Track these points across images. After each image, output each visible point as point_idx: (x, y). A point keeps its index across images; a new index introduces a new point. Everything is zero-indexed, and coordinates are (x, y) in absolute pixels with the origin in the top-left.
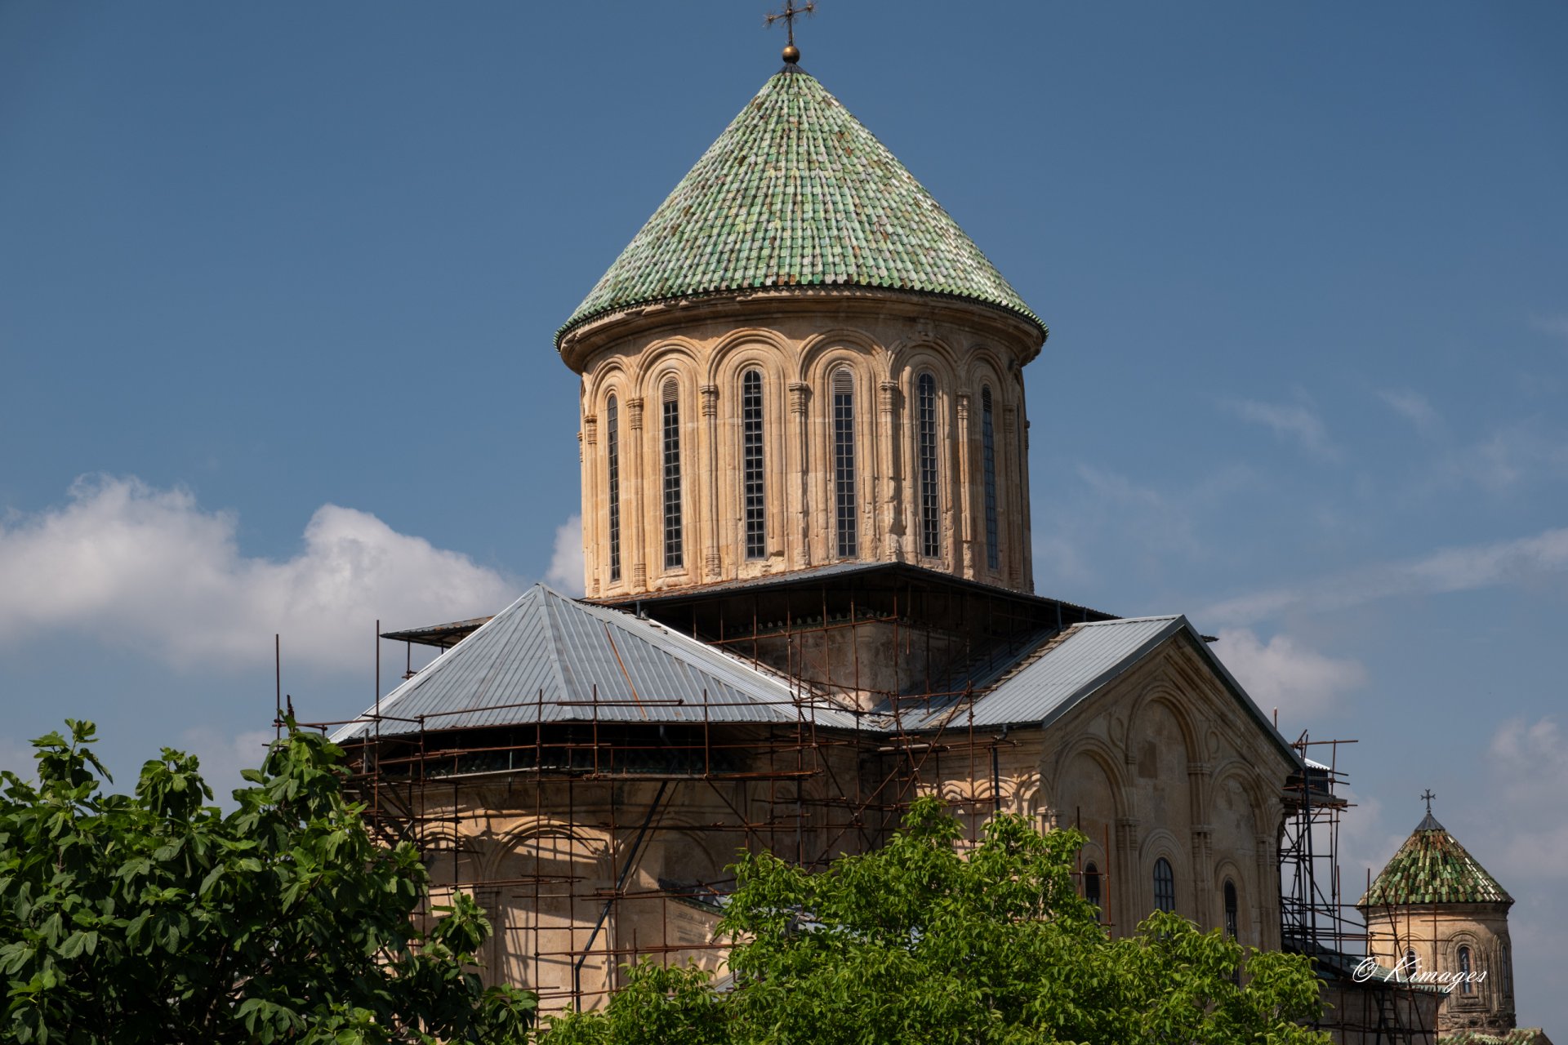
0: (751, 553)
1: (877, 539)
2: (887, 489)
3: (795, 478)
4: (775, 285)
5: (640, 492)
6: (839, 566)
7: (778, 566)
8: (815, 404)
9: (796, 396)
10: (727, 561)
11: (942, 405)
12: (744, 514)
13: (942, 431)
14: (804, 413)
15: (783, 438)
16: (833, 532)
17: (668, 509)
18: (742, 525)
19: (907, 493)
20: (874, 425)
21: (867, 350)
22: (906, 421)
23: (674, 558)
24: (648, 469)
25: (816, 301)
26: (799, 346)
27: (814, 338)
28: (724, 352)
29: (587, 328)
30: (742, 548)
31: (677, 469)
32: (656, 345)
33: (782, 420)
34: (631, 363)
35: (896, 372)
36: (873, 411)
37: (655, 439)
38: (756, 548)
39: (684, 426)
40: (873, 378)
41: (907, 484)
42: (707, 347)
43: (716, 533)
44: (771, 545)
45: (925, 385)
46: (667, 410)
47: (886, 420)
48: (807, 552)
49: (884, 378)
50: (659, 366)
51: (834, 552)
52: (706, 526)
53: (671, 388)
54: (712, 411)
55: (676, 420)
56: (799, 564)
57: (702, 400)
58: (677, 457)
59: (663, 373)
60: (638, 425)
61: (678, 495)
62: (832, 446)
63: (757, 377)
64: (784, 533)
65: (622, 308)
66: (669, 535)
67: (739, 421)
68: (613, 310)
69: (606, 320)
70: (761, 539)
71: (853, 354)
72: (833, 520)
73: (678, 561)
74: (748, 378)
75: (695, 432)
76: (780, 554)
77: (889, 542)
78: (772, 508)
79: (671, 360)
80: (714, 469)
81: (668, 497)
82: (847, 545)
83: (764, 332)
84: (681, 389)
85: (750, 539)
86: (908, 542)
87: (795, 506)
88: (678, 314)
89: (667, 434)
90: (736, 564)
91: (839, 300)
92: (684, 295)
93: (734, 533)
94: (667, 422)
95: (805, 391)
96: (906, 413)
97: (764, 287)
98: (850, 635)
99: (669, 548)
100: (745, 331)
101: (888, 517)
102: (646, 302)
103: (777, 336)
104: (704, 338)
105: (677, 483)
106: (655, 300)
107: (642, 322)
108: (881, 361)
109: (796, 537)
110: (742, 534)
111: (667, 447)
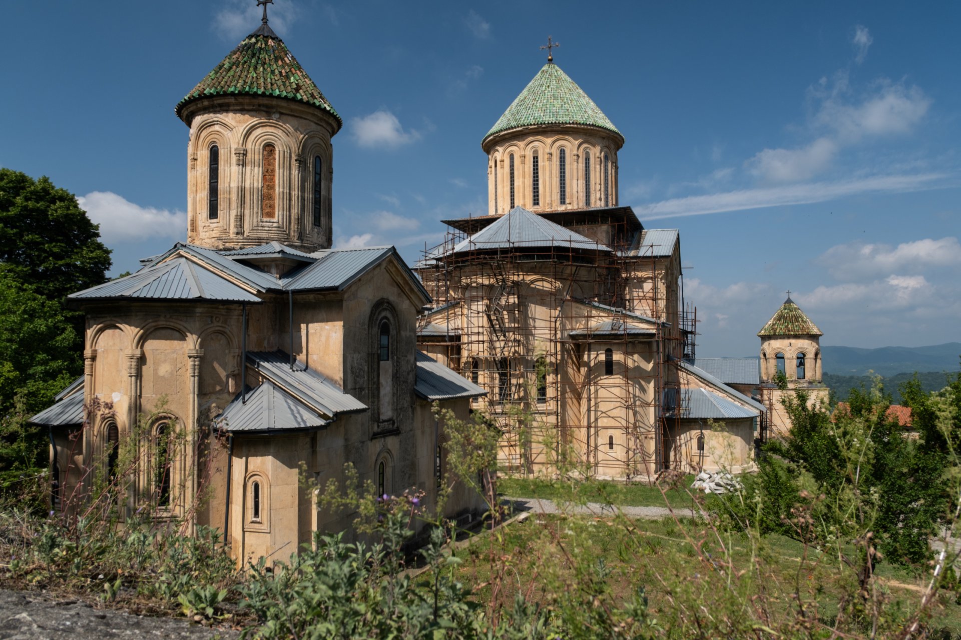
0: (561, 203)
1: (596, 202)
2: (598, 187)
3: (575, 181)
4: (573, 123)
5: (524, 183)
6: (585, 209)
7: (569, 207)
8: (580, 160)
9: (576, 157)
10: (554, 205)
11: (610, 165)
12: (559, 191)
13: (609, 172)
14: (578, 163)
15: (571, 169)
16: (584, 198)
17: (534, 188)
18: (559, 194)
19: (602, 189)
20: (595, 168)
21: (594, 146)
22: (602, 168)
23: (536, 202)
24: (527, 176)
25: (583, 129)
26: (577, 142)
27: (580, 141)
28: (554, 142)
29: (506, 132)
30: (559, 201)
31: (538, 177)
32: (531, 138)
33: (571, 164)
34: (522, 144)
35: (601, 153)
36: (595, 164)
37: (530, 167)
38: (563, 201)
39: (540, 164)
40: (595, 154)
41: (602, 186)
42: (549, 140)
43: (551, 196)
44: (567, 201)
45: (606, 157)
46: (534, 158)
47: (598, 167)
48: (578, 204)
49: (598, 154)
50: (531, 145)
51: (585, 204)
52: (548, 194)
53: (536, 152)
54: (550, 160)
55: (537, 162)
56: (576, 207)
57: (546, 156)
58: (537, 173)
59: (533, 147)
60: (523, 163)
61: (538, 184)
62: (584, 173)
63: (564, 150)
64: (571, 197)
65: (521, 126)
66: (534, 196)
67: (558, 163)
68: (518, 127)
69: (515, 130)
70: (564, 199)
71: (590, 146)
72: (585, 195)
73: (538, 204)
74: (561, 150)
75: (544, 166)
76: (570, 204)
77: (598, 202)
78: (568, 190)
79: (536, 144)
80: (551, 177)
81: (534, 185)
82: (588, 203)
83: (567, 137)
84: (539, 152)
85: (561, 199)
86: (603, 202)
87: (575, 190)
88: (540, 129)
89: (534, 166)
90: (557, 206)
91: (589, 129)
92: (544, 123)
93: (557, 197)
94: (534, 162)
95: (578, 156)
96: (602, 165)
97: (570, 123)
98: (599, 228)
99: (534, 200)
100: (560, 136)
101: (598, 196)
102: (531, 125)
103: (570, 138)
104: (547, 138)
105: (538, 181)
106: (534, 124)
107: (527, 131)
108: (598, 148)
109: (575, 199)
110: (559, 197)
111: (534, 169)
